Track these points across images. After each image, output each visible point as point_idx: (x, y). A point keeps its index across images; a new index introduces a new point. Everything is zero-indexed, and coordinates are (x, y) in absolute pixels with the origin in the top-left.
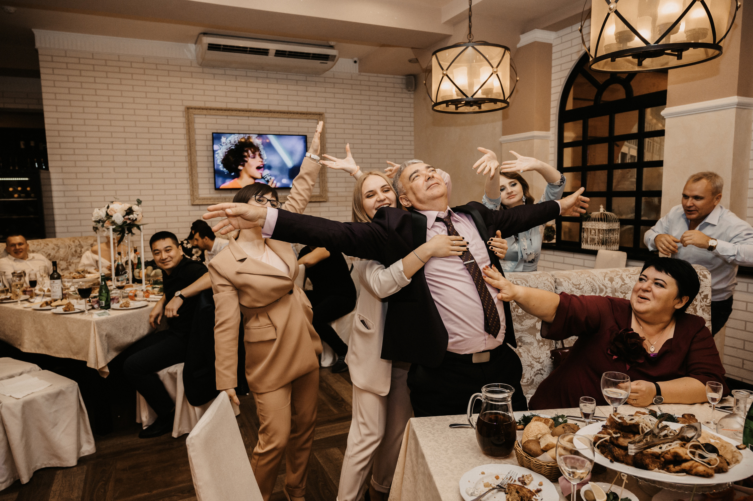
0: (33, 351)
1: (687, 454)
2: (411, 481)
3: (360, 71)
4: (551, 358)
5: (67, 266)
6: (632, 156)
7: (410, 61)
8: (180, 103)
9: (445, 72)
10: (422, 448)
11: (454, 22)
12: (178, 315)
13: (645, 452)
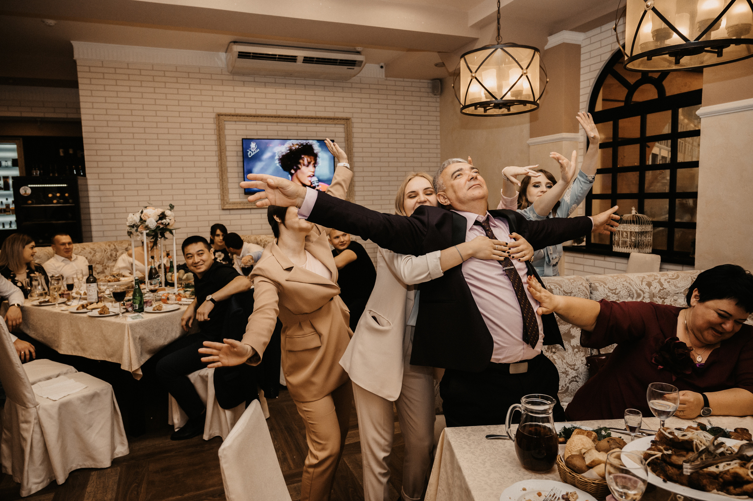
0: (69, 353)
1: (748, 475)
2: (445, 494)
3: (386, 76)
4: (587, 365)
5: (103, 269)
6: (663, 157)
7: (436, 65)
8: (211, 110)
9: (473, 75)
10: (459, 460)
11: (482, 25)
12: (209, 319)
13: (701, 471)
